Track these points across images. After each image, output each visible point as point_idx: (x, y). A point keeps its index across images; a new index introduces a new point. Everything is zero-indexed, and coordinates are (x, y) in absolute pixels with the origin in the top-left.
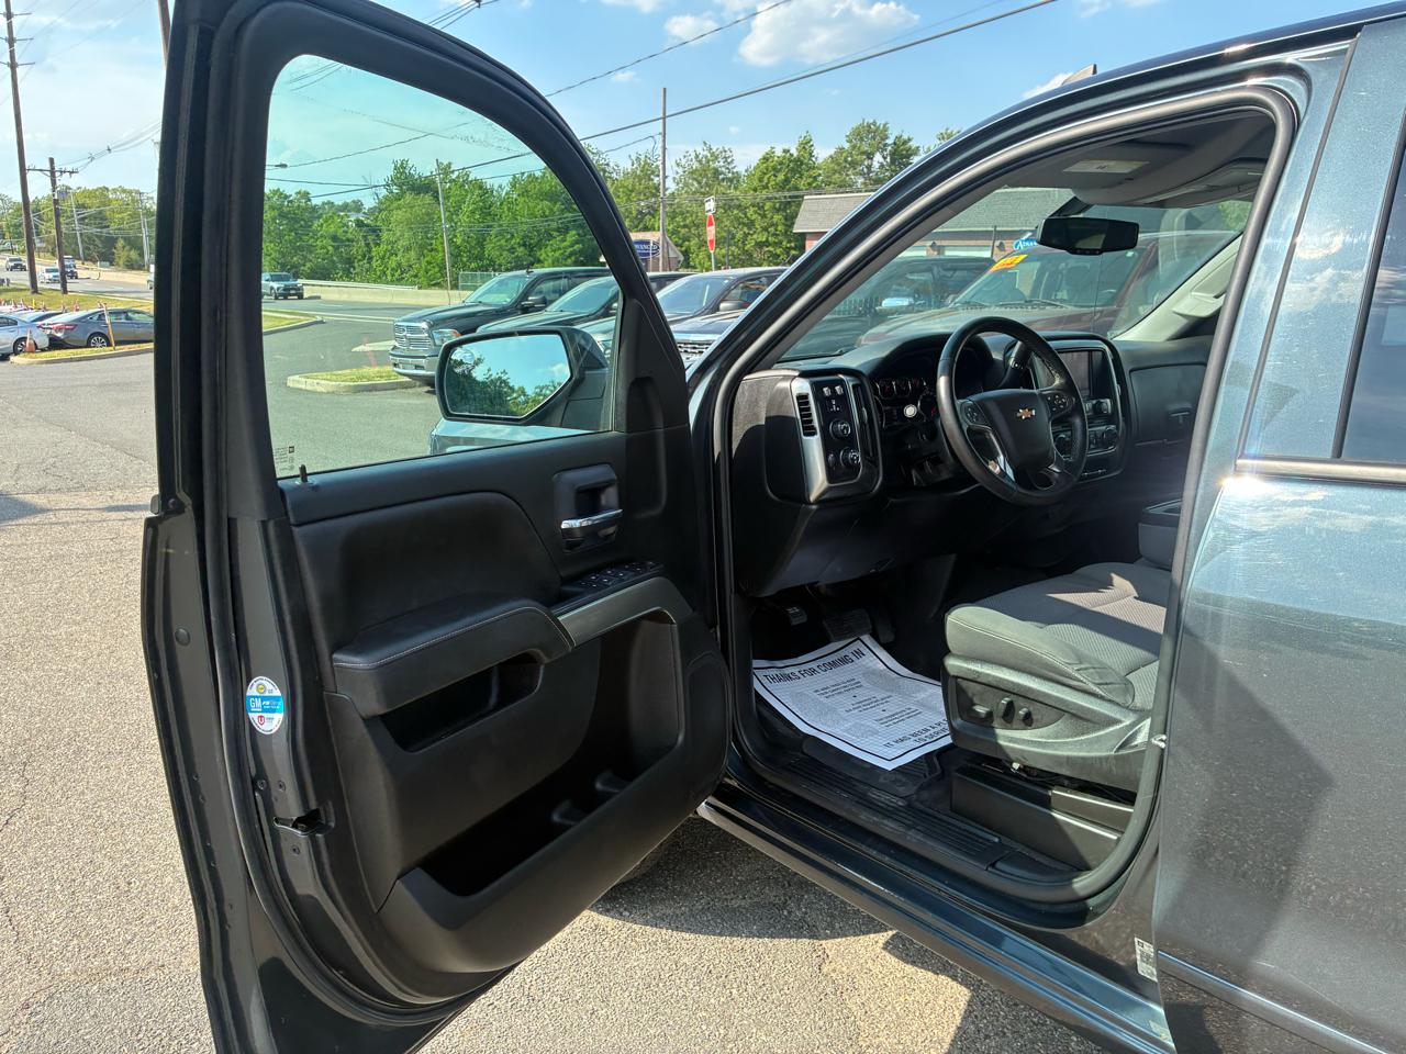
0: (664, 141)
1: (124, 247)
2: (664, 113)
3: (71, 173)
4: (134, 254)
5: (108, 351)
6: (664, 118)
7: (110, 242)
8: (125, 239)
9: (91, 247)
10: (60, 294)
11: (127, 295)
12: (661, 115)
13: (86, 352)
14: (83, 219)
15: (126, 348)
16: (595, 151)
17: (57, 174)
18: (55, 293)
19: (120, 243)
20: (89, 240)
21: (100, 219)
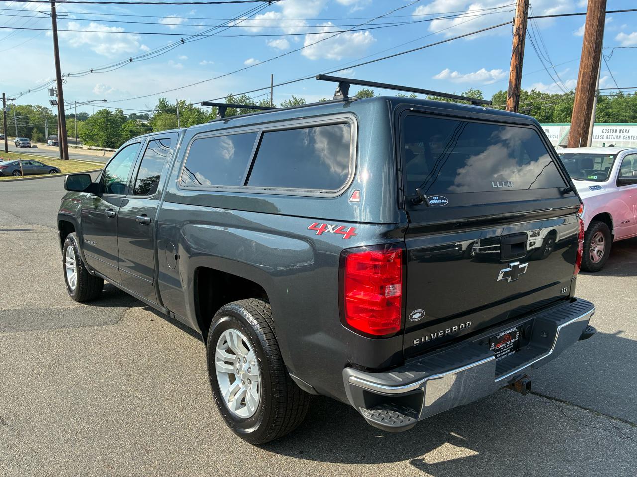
0: (272, 96)
1: (36, 132)
2: (272, 84)
3: (13, 100)
4: (41, 135)
5: (21, 178)
6: (272, 87)
7: (30, 129)
8: (37, 128)
9: (22, 131)
10: (4, 152)
11: (34, 154)
12: (270, 86)
13: (11, 178)
14: (19, 119)
15: (28, 177)
16: (248, 98)
17: (6, 100)
18: (3, 152)
19: (35, 130)
20: (21, 129)
21: (27, 120)
